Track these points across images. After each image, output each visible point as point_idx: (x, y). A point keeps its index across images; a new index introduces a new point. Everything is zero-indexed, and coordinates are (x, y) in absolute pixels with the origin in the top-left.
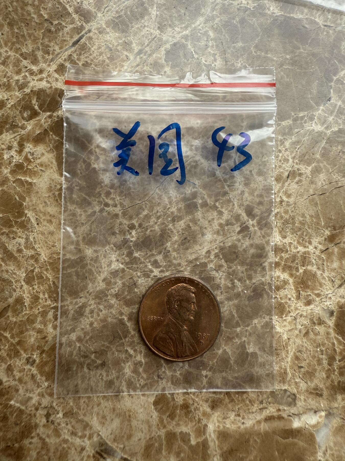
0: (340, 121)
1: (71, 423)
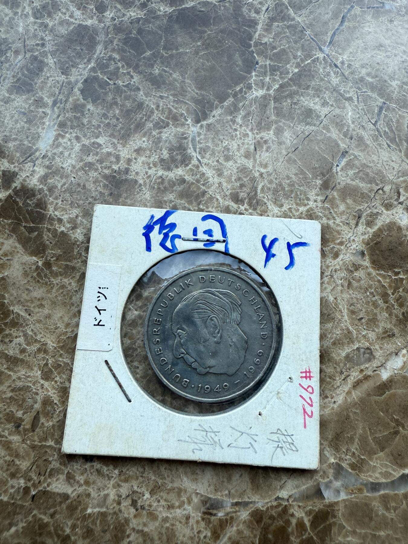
0: (277, 78)
1: (162, 498)
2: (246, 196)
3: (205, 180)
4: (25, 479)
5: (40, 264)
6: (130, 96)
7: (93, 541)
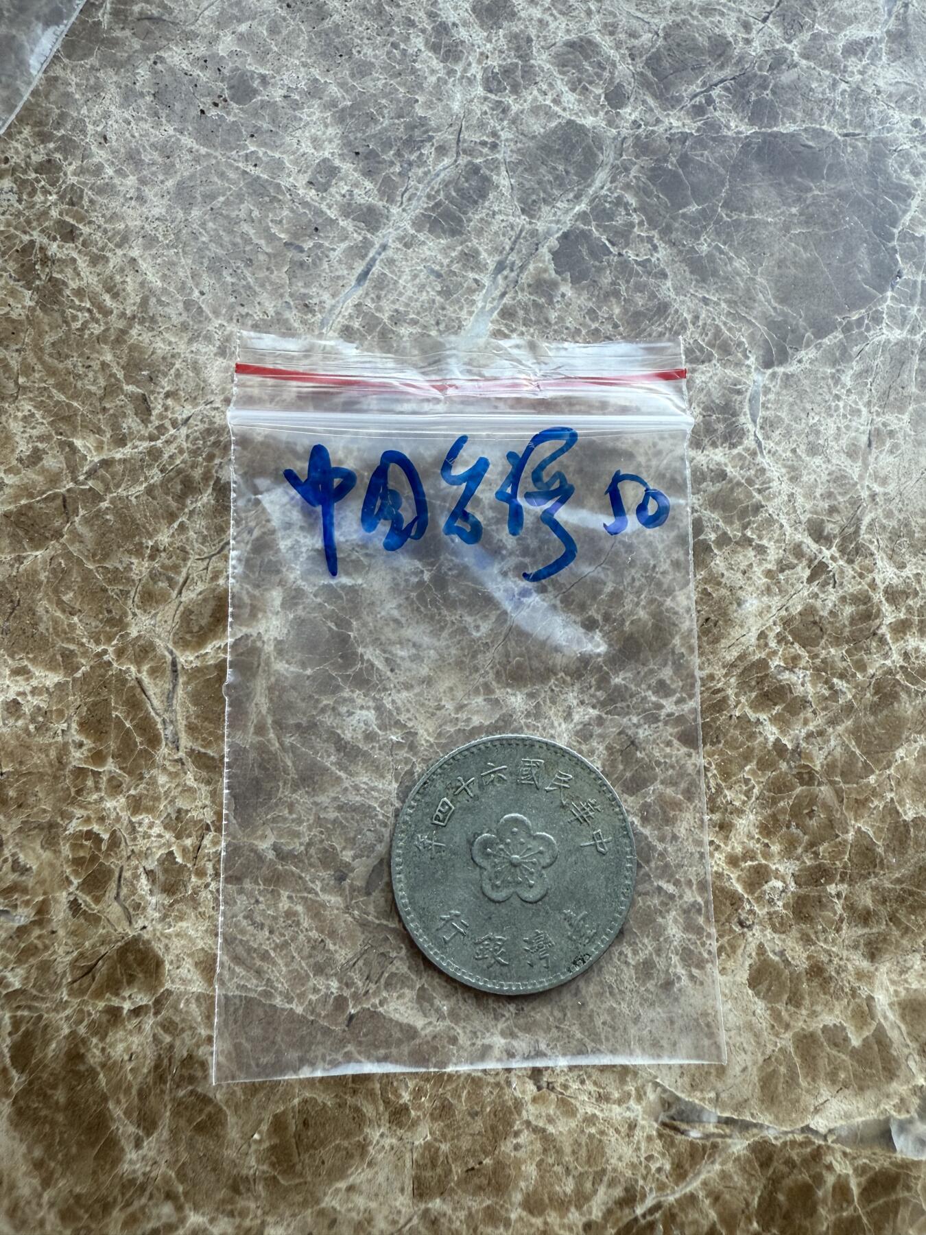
2: (837, 531)
3: (764, 483)
4: (340, 981)
5: (426, 576)
6: (645, 285)
7: (448, 1126)
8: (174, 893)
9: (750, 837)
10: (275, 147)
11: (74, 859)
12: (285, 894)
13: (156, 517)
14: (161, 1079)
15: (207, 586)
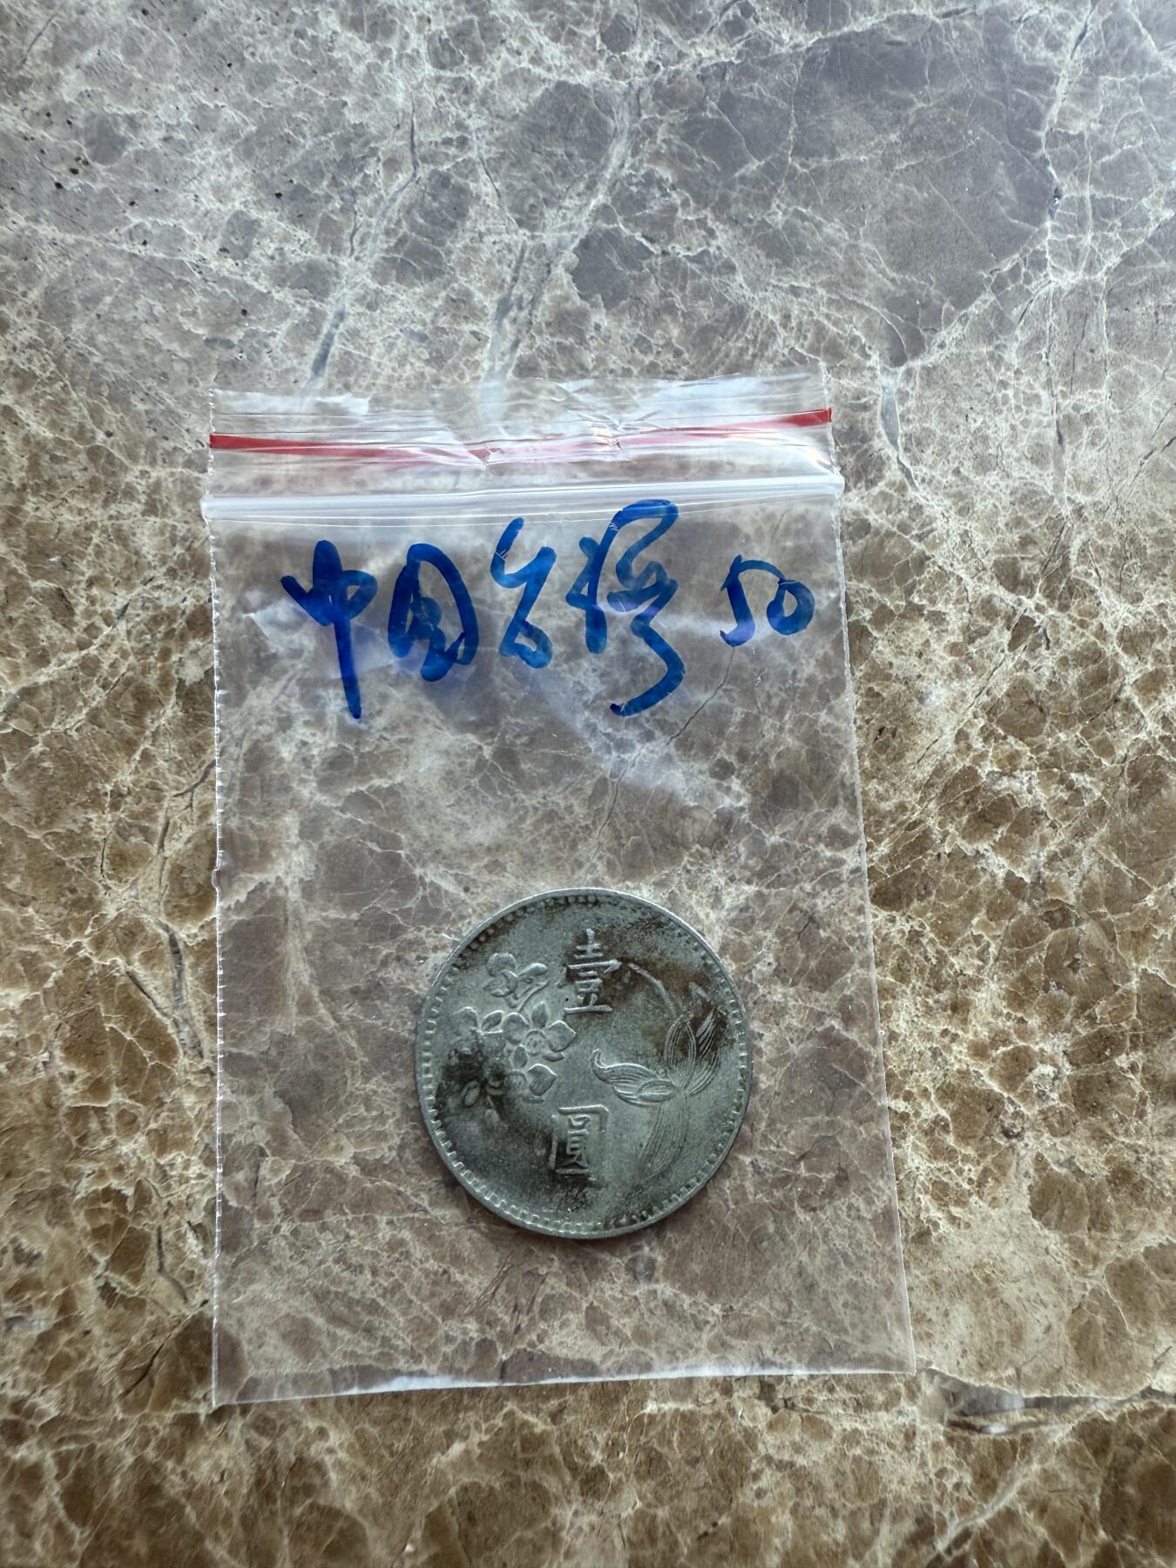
2: (1037, 570)
3: (923, 526)
4: (479, 1319)
5: (487, 752)
6: (708, 288)
7: (663, 1484)
8: (235, 1250)
9: (996, 1013)
10: (166, 212)
11: (94, 1231)
12: (382, 1219)
13: (107, 749)
14: (268, 1497)
15: (196, 828)
